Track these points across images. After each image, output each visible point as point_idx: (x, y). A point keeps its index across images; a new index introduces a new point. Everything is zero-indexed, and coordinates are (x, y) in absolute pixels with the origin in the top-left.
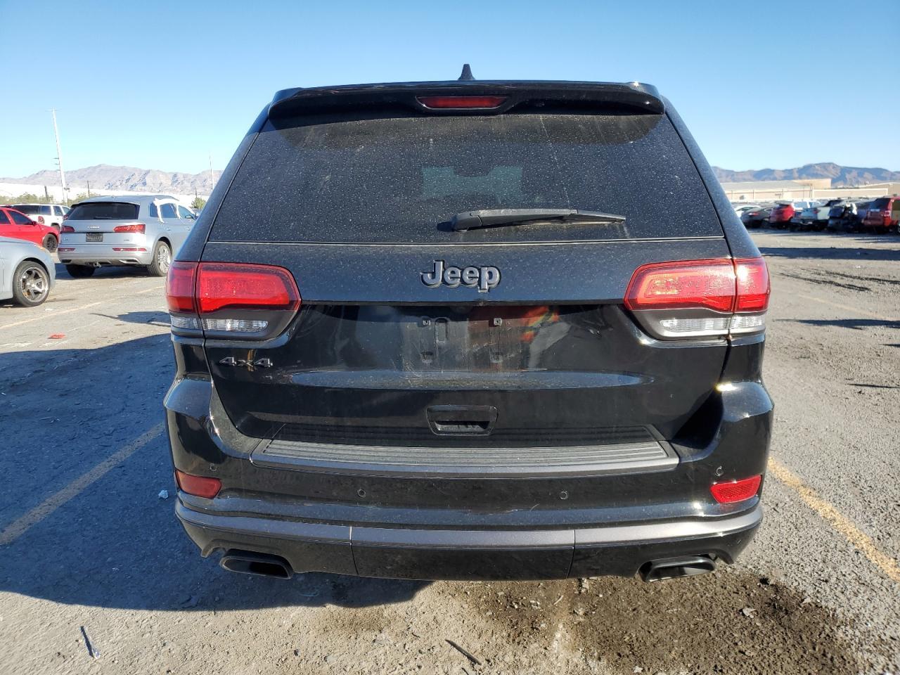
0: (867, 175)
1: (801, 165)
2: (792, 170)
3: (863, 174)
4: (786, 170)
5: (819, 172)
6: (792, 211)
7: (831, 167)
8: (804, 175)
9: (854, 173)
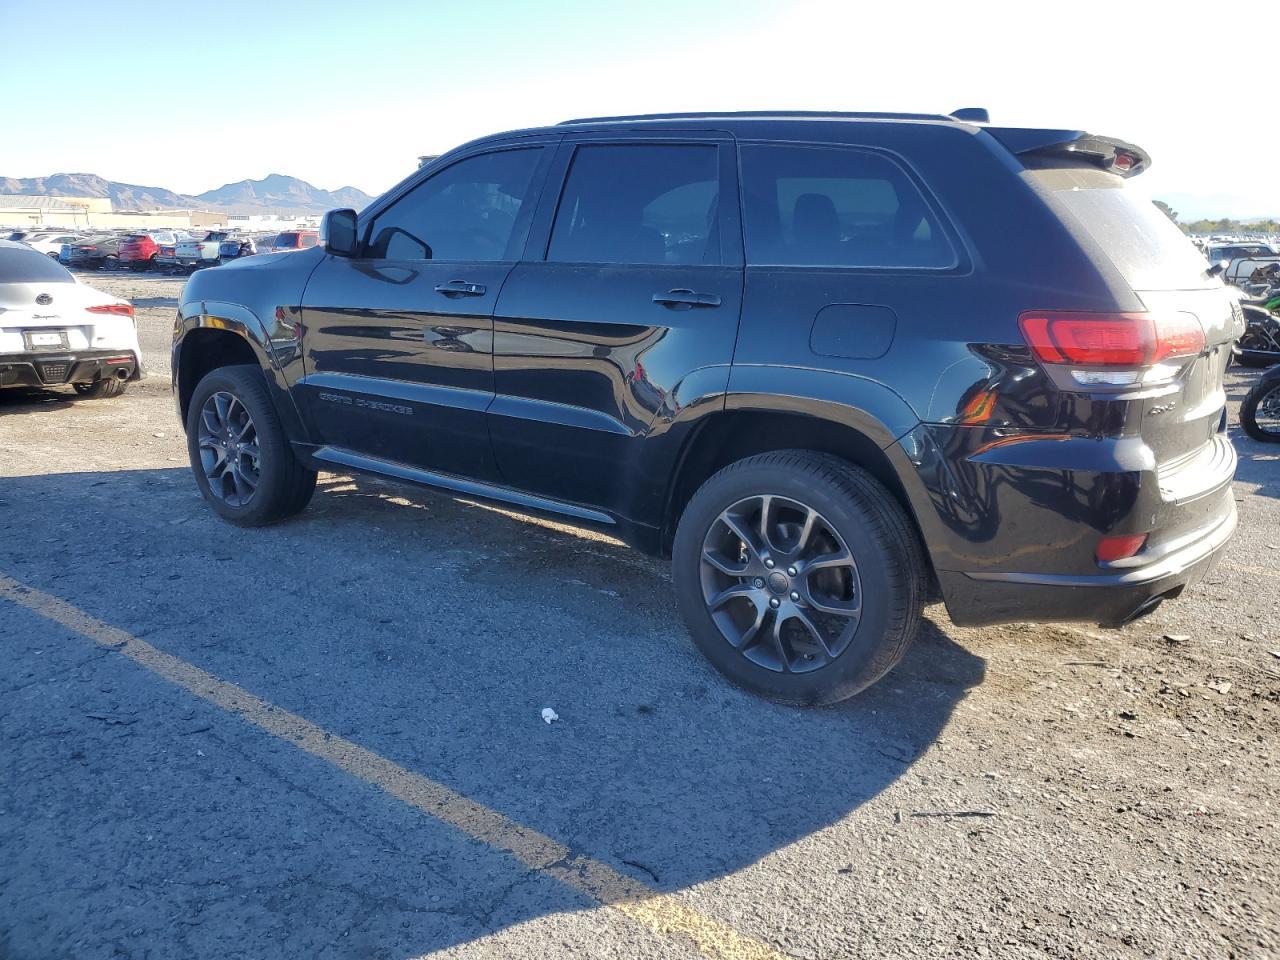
0: (145, 196)
1: (48, 174)
2: (33, 179)
3: (141, 195)
4: (25, 179)
5: (78, 187)
6: (153, 246)
7: (94, 181)
8: (55, 191)
9: (129, 193)
